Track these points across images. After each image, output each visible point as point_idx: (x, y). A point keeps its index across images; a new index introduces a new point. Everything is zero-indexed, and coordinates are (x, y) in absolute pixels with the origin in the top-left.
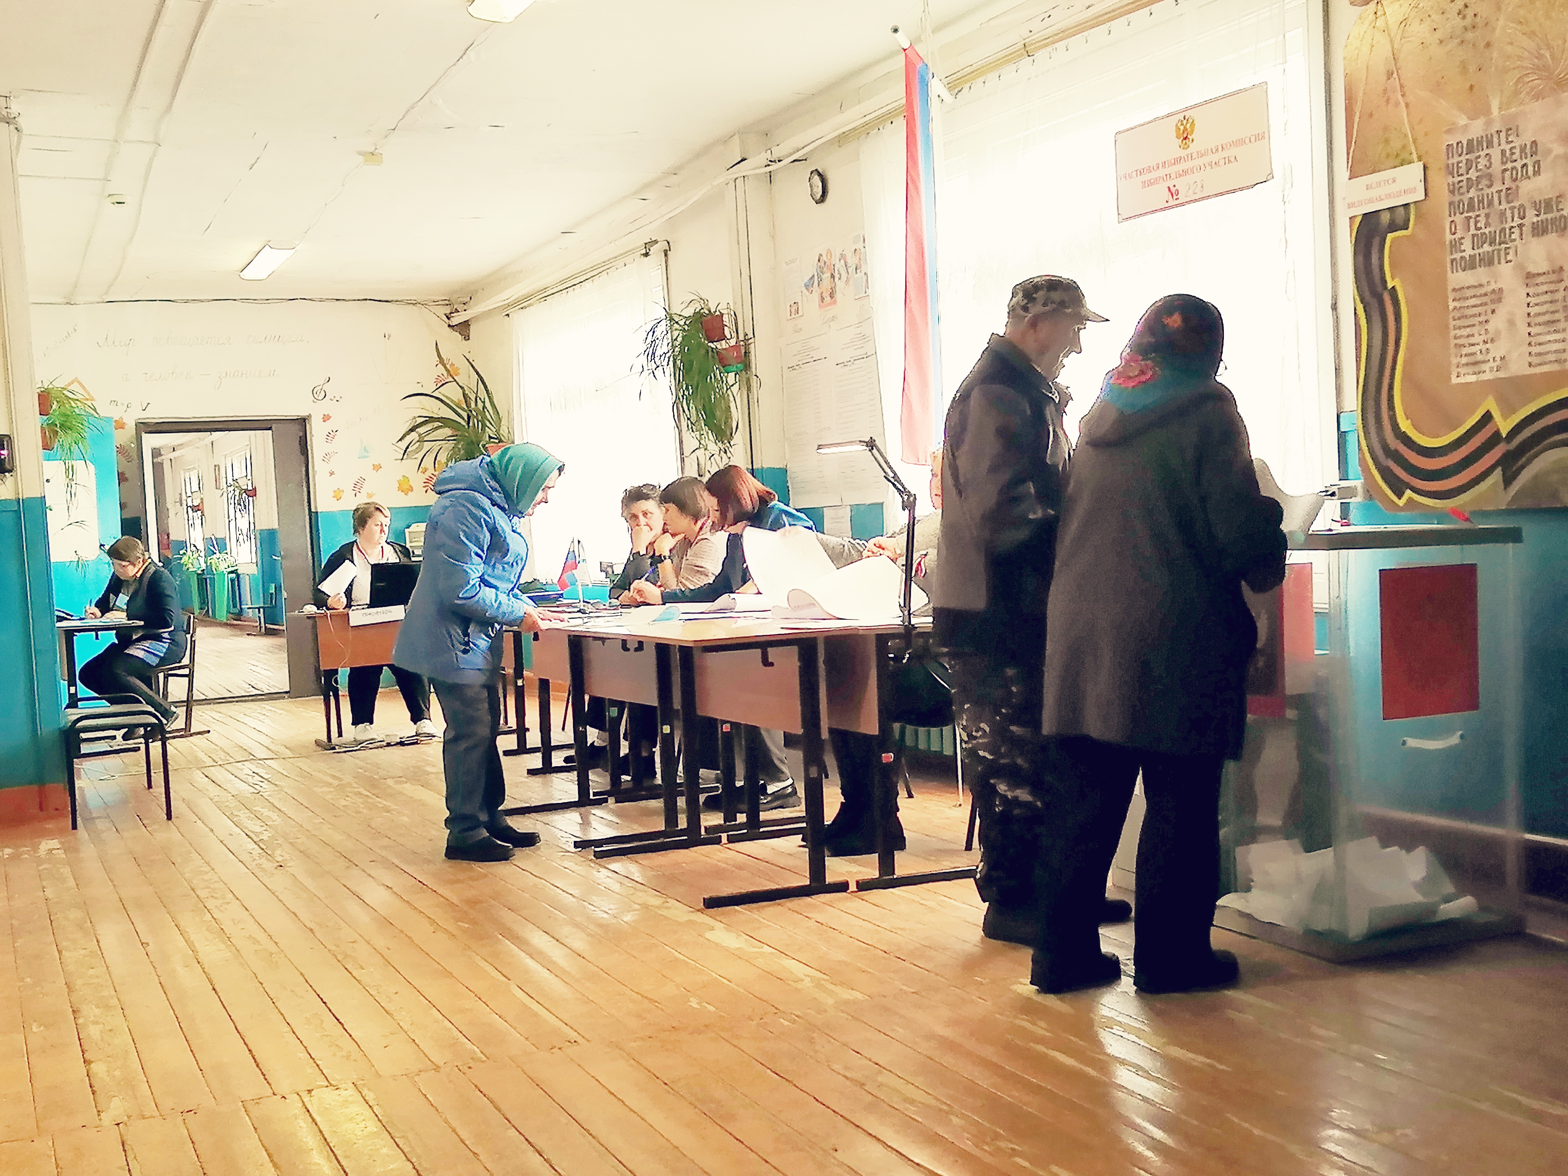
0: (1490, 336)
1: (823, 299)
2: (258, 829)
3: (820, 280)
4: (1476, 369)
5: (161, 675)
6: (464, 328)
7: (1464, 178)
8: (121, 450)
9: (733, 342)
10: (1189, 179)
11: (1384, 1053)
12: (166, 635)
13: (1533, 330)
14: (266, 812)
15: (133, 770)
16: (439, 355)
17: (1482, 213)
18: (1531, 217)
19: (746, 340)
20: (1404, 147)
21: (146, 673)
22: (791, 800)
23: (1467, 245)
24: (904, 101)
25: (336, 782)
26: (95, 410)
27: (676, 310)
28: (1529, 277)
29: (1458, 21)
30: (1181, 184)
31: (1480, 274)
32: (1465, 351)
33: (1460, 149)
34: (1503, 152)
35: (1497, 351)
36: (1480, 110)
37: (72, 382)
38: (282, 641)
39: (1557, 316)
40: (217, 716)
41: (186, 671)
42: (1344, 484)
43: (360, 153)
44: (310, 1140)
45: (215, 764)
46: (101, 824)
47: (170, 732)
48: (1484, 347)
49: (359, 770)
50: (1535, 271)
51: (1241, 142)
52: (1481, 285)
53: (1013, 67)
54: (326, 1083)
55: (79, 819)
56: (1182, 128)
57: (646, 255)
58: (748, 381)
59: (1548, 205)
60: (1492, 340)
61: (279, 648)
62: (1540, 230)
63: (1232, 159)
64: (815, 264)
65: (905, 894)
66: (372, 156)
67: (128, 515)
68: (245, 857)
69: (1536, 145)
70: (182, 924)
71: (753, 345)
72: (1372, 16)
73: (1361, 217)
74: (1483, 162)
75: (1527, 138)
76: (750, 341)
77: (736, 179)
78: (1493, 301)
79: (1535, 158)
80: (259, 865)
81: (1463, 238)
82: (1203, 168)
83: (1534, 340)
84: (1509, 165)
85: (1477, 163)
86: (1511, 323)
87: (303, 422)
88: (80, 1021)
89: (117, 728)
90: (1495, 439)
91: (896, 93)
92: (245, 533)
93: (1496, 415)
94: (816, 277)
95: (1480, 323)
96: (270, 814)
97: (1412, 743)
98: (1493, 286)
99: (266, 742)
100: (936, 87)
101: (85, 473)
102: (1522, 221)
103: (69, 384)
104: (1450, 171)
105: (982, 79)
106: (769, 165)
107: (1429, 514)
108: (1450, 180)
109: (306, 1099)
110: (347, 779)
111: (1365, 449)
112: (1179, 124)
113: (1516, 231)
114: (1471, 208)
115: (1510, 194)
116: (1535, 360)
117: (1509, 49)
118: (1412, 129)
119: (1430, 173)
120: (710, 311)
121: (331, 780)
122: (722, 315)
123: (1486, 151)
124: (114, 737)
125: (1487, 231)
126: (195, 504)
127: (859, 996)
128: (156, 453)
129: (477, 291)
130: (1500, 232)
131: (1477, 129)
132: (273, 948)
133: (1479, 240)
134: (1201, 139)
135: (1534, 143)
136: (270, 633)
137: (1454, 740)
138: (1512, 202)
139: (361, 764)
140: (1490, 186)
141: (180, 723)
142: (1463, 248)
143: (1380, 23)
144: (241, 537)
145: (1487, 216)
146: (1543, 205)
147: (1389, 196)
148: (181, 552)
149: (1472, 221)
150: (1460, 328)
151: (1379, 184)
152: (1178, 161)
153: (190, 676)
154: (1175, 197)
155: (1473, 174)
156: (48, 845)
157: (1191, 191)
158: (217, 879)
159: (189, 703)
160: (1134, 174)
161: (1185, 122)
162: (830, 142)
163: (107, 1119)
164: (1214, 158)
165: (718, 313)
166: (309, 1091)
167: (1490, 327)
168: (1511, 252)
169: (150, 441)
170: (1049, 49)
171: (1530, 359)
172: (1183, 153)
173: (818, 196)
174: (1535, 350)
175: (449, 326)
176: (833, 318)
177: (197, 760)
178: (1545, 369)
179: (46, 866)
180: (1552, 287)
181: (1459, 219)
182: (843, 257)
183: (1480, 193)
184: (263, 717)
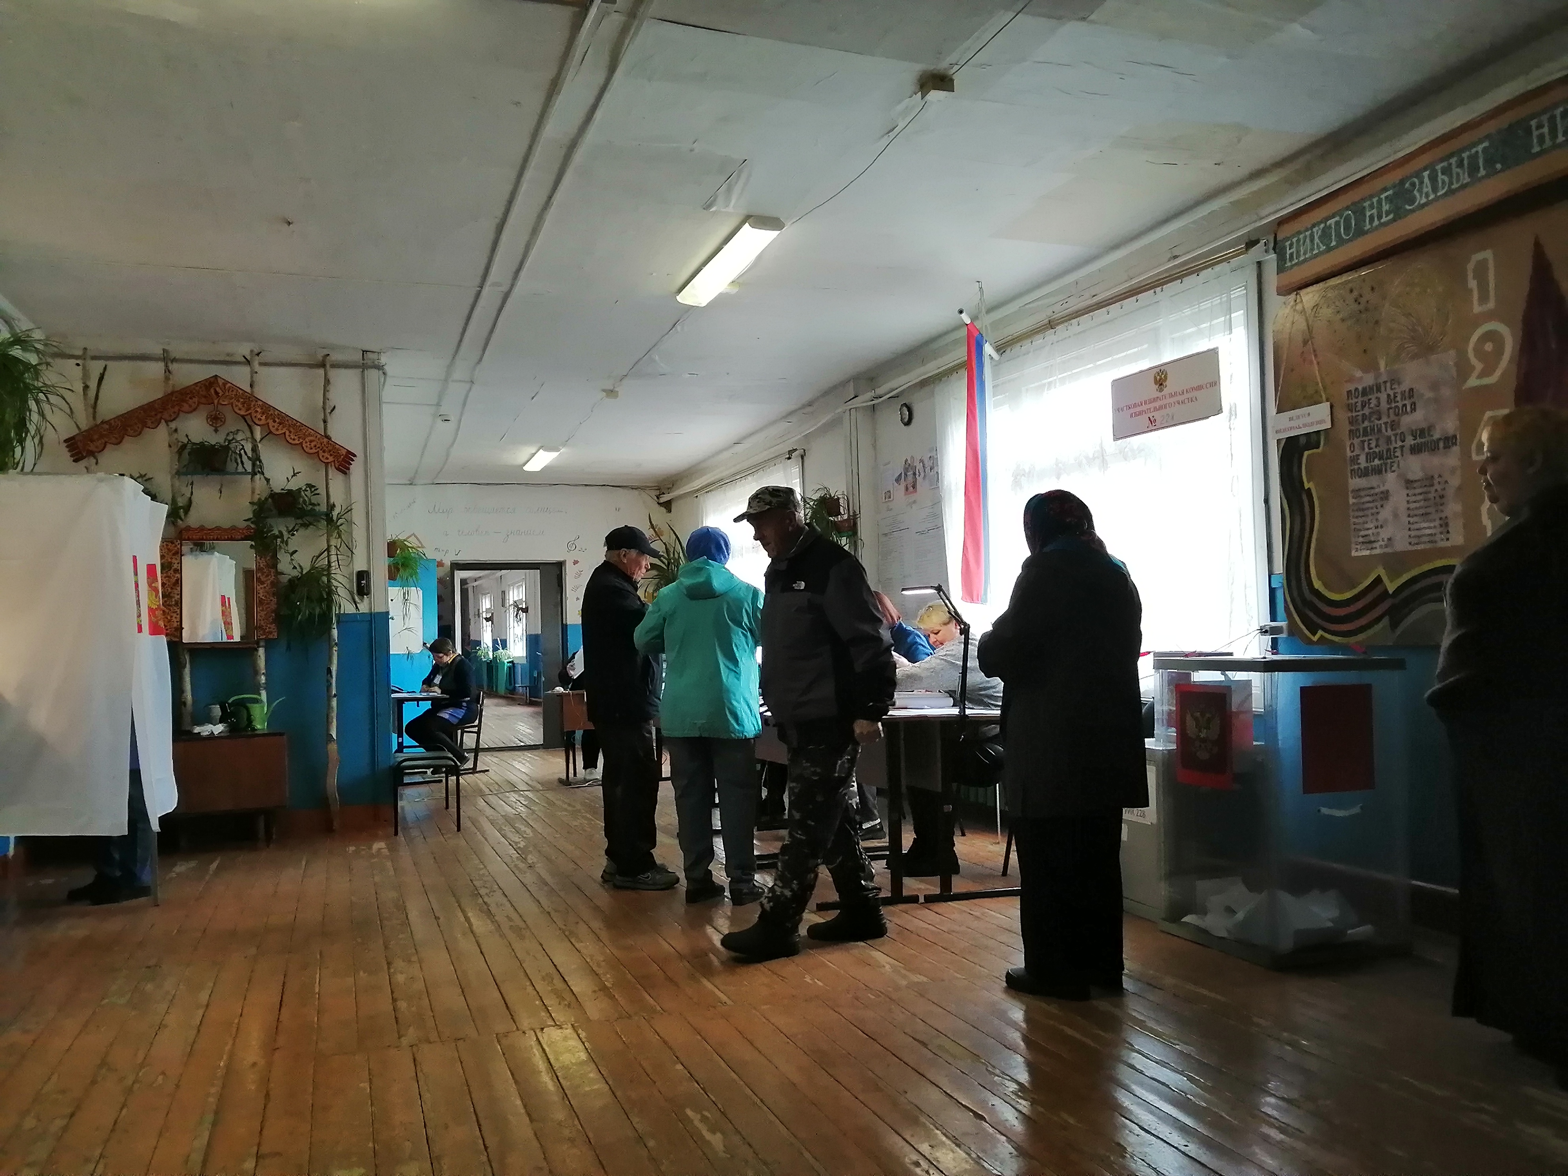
0: (1379, 524)
1: (907, 489)
2: (517, 840)
3: (906, 475)
4: (1370, 546)
5: (459, 731)
6: (668, 506)
7: (1360, 413)
8: (441, 581)
9: (846, 517)
10: (1163, 412)
11: (1307, 1040)
12: (464, 704)
13: (1412, 520)
14: (523, 828)
15: (437, 795)
16: (651, 522)
17: (1373, 437)
18: (1410, 441)
19: (855, 514)
20: (1316, 392)
21: (451, 729)
22: (879, 834)
23: (1362, 459)
24: (966, 358)
25: (570, 808)
26: (424, 555)
27: (808, 495)
28: (1409, 483)
29: (1355, 307)
30: (1157, 415)
31: (1373, 481)
32: (1363, 533)
33: (1357, 393)
34: (1389, 395)
35: (1385, 534)
36: (1371, 366)
37: (410, 536)
38: (539, 709)
39: (1428, 510)
40: (495, 760)
41: (476, 729)
42: (1274, 624)
43: (604, 390)
44: (542, 1065)
45: (491, 793)
46: (415, 833)
47: (462, 770)
48: (1375, 531)
49: (587, 801)
50: (1411, 478)
51: (1200, 388)
52: (1372, 488)
53: (1042, 336)
54: (554, 1024)
55: (399, 828)
56: (1158, 377)
57: (789, 458)
58: (855, 542)
59: (1422, 432)
60: (1382, 527)
61: (537, 713)
62: (1416, 450)
63: (1194, 399)
64: (903, 466)
65: (960, 907)
66: (611, 393)
67: (444, 623)
68: (508, 860)
69: (1413, 391)
70: (463, 905)
71: (859, 519)
72: (1292, 303)
73: (1285, 440)
74: (1374, 402)
75: (1405, 387)
76: (858, 516)
77: (850, 409)
78: (1382, 499)
79: (1413, 400)
80: (516, 866)
81: (1359, 455)
82: (1173, 405)
83: (1412, 527)
84: (1393, 405)
85: (1370, 403)
86: (1396, 516)
87: (560, 565)
88: (392, 970)
89: (428, 767)
90: (1385, 594)
91: (960, 354)
92: (519, 637)
93: (1385, 579)
94: (903, 474)
95: (1372, 514)
96: (526, 829)
97: (1325, 811)
98: (1382, 489)
99: (526, 778)
100: (988, 349)
101: (416, 595)
102: (1403, 444)
103: (409, 537)
104: (1350, 408)
105: (1019, 344)
106: (873, 400)
107: (1334, 648)
108: (1350, 414)
109: (539, 1034)
110: (579, 807)
111: (1289, 599)
112: (1156, 375)
113: (1398, 450)
114: (1365, 433)
115: (1394, 425)
116: (1414, 541)
117: (1392, 325)
118: (1322, 379)
119: (1335, 410)
120: (830, 496)
121: (566, 806)
122: (838, 499)
123: (1376, 395)
124: (426, 772)
125: (1377, 450)
126: (488, 617)
127: (925, 979)
128: (463, 582)
129: (677, 481)
130: (1387, 452)
131: (1369, 380)
132: (522, 925)
133: (1370, 457)
134: (1171, 385)
135: (1411, 390)
136: (531, 704)
137: (1356, 810)
138: (1395, 430)
139: (587, 795)
140: (1379, 419)
141: (469, 765)
142: (1359, 461)
143: (1299, 307)
144: (517, 639)
145: (1377, 440)
146: (1418, 432)
147: (1305, 425)
148: (478, 648)
149: (1366, 444)
150: (1357, 517)
151: (1298, 417)
152: (1155, 400)
153: (478, 733)
154: (1154, 424)
155: (1367, 411)
156: (379, 845)
157: (1165, 421)
158: (487, 874)
159: (477, 750)
160: (1125, 408)
161: (1160, 374)
162: (915, 385)
163: (405, 1041)
164: (1180, 398)
165: (836, 497)
166: (542, 1029)
167: (1380, 517)
168: (1396, 465)
169: (459, 575)
170: (1066, 324)
171: (1410, 540)
172: (1160, 394)
173: (906, 420)
174: (1413, 533)
175: (658, 503)
176: (915, 502)
177: (481, 790)
178: (1419, 547)
179: (376, 860)
180: (1425, 489)
181: (1356, 441)
182: (921, 461)
183: (1372, 424)
184: (524, 762)
